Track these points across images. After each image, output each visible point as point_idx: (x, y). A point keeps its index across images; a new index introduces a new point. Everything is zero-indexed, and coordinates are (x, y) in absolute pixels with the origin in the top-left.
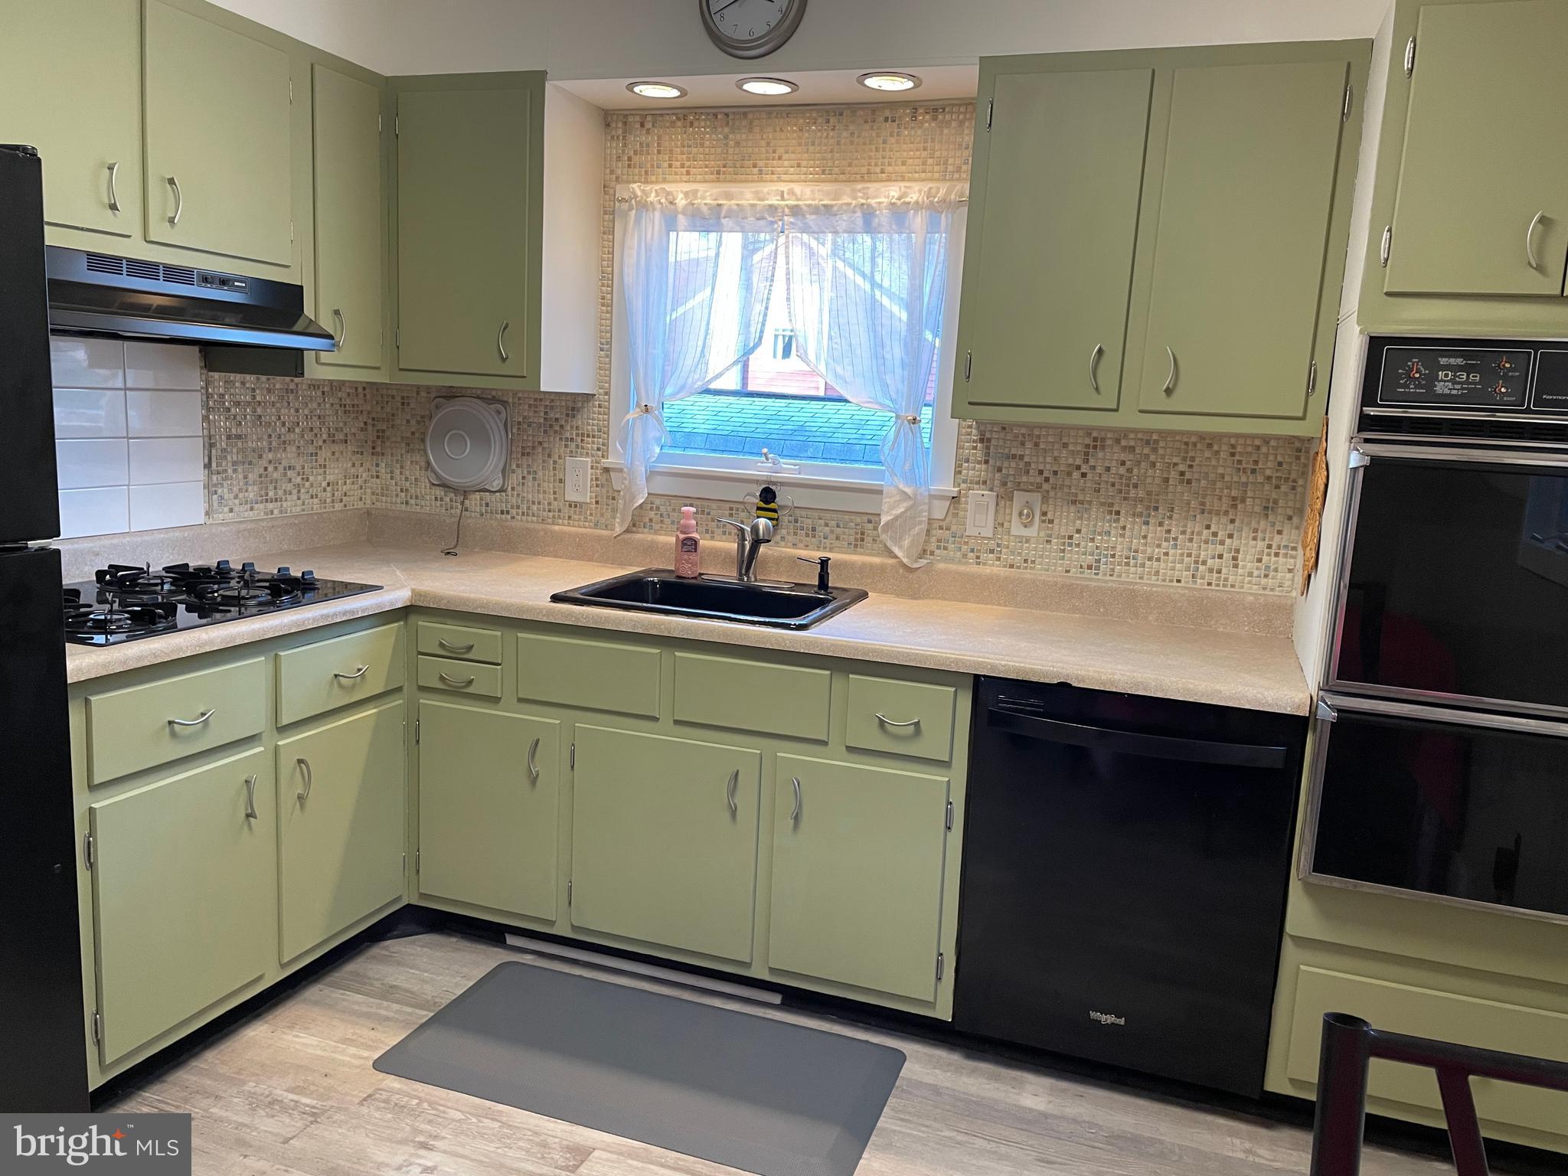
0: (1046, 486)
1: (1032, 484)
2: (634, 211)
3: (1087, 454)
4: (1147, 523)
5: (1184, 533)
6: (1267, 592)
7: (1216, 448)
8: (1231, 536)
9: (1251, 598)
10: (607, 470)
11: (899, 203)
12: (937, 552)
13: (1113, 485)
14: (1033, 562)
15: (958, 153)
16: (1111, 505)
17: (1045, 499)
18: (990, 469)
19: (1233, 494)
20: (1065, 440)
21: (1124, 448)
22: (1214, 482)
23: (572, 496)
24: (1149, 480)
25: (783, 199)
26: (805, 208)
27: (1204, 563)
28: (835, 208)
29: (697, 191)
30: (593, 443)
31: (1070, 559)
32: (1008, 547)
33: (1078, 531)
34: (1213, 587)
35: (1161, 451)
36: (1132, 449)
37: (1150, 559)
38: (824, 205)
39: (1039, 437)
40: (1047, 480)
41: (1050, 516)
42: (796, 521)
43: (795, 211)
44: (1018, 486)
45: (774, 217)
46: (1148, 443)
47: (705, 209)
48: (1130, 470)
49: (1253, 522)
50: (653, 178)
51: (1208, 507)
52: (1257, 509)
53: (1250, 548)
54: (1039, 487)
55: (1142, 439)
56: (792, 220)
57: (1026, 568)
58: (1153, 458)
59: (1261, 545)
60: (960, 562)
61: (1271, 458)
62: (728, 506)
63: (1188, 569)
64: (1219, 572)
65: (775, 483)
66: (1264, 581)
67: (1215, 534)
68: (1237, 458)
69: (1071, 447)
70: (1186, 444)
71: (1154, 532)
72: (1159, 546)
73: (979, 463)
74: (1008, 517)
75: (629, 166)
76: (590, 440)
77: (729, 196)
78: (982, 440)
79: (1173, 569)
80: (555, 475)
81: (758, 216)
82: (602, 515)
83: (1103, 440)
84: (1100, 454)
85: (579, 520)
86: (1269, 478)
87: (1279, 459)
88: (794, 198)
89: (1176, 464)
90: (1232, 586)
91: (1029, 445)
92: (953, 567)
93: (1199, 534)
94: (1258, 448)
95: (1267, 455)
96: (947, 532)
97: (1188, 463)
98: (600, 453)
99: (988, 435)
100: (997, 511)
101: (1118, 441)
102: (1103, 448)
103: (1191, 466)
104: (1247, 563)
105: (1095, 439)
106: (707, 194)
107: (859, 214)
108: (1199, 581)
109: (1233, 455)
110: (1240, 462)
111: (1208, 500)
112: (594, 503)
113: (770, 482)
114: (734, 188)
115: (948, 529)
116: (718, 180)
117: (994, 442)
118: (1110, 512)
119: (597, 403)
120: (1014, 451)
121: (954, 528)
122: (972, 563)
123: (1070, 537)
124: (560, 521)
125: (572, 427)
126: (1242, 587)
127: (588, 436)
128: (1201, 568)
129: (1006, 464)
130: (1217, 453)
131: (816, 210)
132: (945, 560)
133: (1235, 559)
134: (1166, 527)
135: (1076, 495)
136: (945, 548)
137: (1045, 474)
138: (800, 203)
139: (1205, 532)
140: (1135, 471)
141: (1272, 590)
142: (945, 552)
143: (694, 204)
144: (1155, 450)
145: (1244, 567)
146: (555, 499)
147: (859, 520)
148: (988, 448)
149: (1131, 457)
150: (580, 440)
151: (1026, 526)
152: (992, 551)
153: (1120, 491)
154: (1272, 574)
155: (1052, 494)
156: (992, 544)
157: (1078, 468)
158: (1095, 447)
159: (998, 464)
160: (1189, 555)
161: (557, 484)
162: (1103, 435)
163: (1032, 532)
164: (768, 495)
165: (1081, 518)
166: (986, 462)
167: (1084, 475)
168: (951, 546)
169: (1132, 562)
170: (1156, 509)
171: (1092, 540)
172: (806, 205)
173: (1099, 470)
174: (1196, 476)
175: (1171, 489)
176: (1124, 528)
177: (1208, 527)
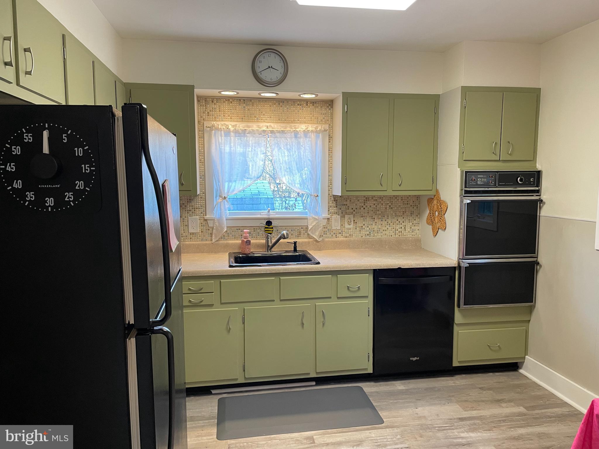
0: (354, 213)
1: (350, 212)
2: (214, 131)
3: (364, 202)
4: (382, 221)
5: (392, 222)
6: (414, 236)
7: (398, 198)
8: (403, 222)
9: (411, 238)
10: (206, 220)
11: (306, 130)
12: (324, 235)
13: (372, 211)
14: (352, 235)
15: (321, 116)
16: (372, 216)
17: (354, 217)
18: (338, 209)
19: (403, 211)
20: (358, 199)
21: (374, 200)
22: (398, 208)
23: (191, 230)
24: (382, 208)
25: (267, 128)
27: (397, 230)
28: (286, 132)
29: (237, 125)
30: (199, 211)
31: (362, 233)
32: (344, 232)
33: (364, 225)
34: (400, 237)
35: (384, 200)
36: (376, 200)
37: (384, 231)
38: (282, 130)
39: (351, 198)
40: (354, 211)
41: (356, 221)
42: (278, 231)
43: (272, 132)
44: (346, 213)
45: (264, 134)
46: (380, 198)
47: (240, 131)
48: (376, 206)
49: (408, 218)
50: (218, 119)
51: (397, 214)
52: (409, 214)
53: (408, 225)
54: (352, 213)
55: (379, 197)
56: (271, 135)
57: (350, 237)
58: (382, 202)
59: (411, 224)
60: (331, 238)
61: (411, 200)
62: (253, 228)
63: (394, 232)
64: (401, 232)
65: (271, 219)
66: (412, 233)
67: (399, 222)
68: (403, 201)
69: (360, 201)
70: (390, 198)
71: (384, 223)
72: (386, 227)
73: (335, 207)
74: (344, 223)
75: (208, 115)
77: (249, 127)
78: (335, 201)
79: (390, 233)
80: (183, 224)
81: (259, 133)
82: (204, 236)
83: (369, 198)
84: (368, 202)
85: (195, 239)
86: (411, 205)
87: (413, 200)
88: (271, 128)
89: (388, 204)
90: (405, 236)
91: (348, 201)
92: (330, 239)
93: (396, 222)
94: (408, 198)
95: (410, 200)
96: (326, 229)
97: (391, 203)
98: (202, 214)
99: (336, 199)
100: (341, 221)
101: (372, 198)
102: (369, 200)
103: (392, 204)
104: (408, 229)
105: (366, 198)
106: (241, 126)
107: (293, 133)
108: (397, 235)
109: (402, 200)
110: (404, 202)
111: (397, 213)
112: (201, 232)
113: (269, 219)
114: (250, 124)
115: (327, 228)
116: (242, 121)
117: (338, 201)
118: (372, 219)
119: (200, 197)
120: (344, 203)
121: (328, 228)
122: (334, 238)
123: (362, 227)
124: (187, 240)
125: (190, 206)
126: (407, 236)
127: (197, 209)
128: (397, 231)
129: (342, 207)
130: (398, 200)
131: (279, 132)
132: (326, 237)
133: (405, 228)
134: (387, 221)
135: (362, 214)
136: (326, 234)
137: (354, 209)
139: (397, 221)
140: (378, 206)
141: (414, 235)
142: (326, 235)
143: (236, 129)
144: (382, 200)
145: (407, 230)
146: (184, 232)
147: (298, 228)
148: (337, 203)
149: (376, 202)
150: (193, 211)
151: (349, 225)
152: (340, 233)
153: (374, 212)
154: (414, 231)
155: (356, 215)
156: (340, 231)
157: (363, 207)
158: (367, 200)
159: (340, 207)
160: (394, 228)
161: (185, 227)
162: (368, 197)
163: (351, 226)
164: (269, 223)
165: (364, 221)
166: (337, 207)
167: (364, 208)
168: (328, 233)
169: (379, 232)
170: (384, 216)
171: (368, 227)
172: (275, 130)
173: (368, 207)
174: (393, 206)
175: (387, 210)
176: (376, 222)
177: (398, 220)
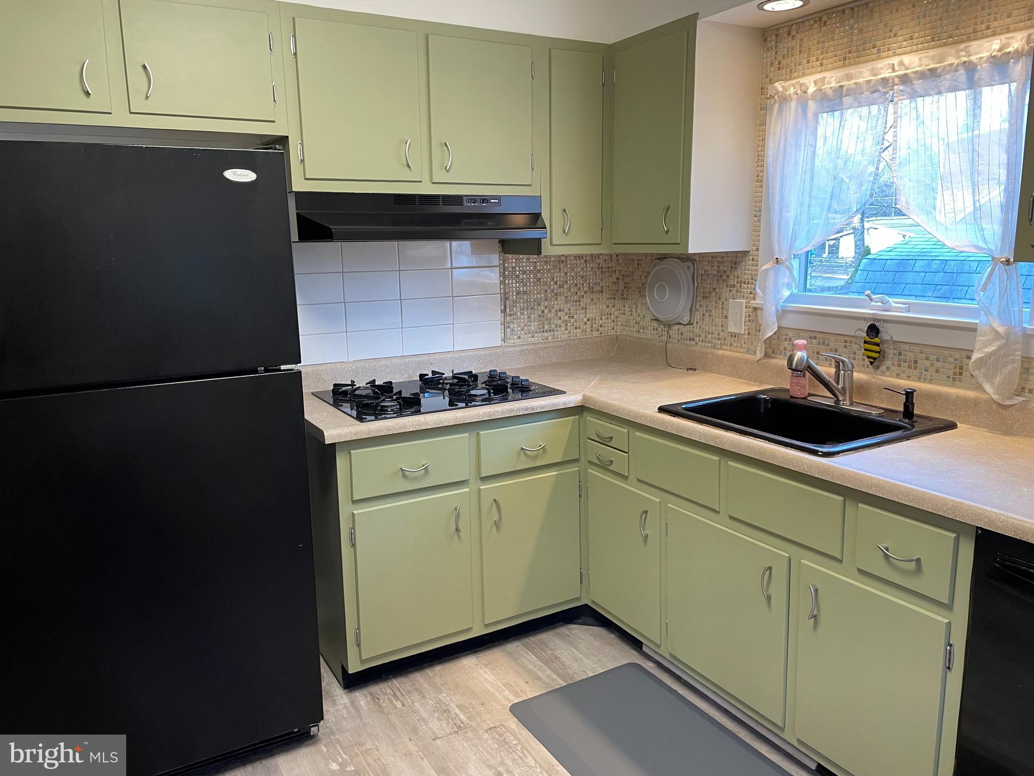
2: (777, 105)
10: (755, 309)
11: (999, 54)
23: (732, 328)
25: (894, 70)
26: (912, 75)
28: (939, 71)
29: (824, 78)
30: (748, 288)
38: (930, 70)
42: (900, 354)
43: (905, 79)
45: (886, 88)
47: (830, 92)
50: (795, 74)
56: (902, 88)
62: (843, 339)
65: (879, 320)
75: (779, 69)
76: (746, 286)
77: (849, 77)
80: (722, 313)
81: (872, 90)
82: (752, 343)
85: (737, 347)
88: (903, 68)
98: (752, 296)
106: (832, 79)
107: (962, 71)
112: (747, 334)
113: (875, 320)
114: (853, 70)
116: (844, 66)
119: (751, 257)
124: (725, 347)
125: (734, 276)
127: (744, 283)
131: (922, 75)
138: (908, 71)
143: (822, 90)
146: (722, 331)
147: (957, 355)
150: (739, 287)
161: (724, 319)
164: (873, 330)
172: (914, 73)
